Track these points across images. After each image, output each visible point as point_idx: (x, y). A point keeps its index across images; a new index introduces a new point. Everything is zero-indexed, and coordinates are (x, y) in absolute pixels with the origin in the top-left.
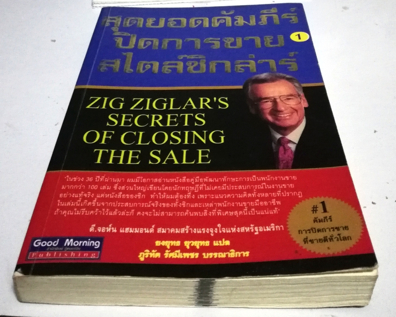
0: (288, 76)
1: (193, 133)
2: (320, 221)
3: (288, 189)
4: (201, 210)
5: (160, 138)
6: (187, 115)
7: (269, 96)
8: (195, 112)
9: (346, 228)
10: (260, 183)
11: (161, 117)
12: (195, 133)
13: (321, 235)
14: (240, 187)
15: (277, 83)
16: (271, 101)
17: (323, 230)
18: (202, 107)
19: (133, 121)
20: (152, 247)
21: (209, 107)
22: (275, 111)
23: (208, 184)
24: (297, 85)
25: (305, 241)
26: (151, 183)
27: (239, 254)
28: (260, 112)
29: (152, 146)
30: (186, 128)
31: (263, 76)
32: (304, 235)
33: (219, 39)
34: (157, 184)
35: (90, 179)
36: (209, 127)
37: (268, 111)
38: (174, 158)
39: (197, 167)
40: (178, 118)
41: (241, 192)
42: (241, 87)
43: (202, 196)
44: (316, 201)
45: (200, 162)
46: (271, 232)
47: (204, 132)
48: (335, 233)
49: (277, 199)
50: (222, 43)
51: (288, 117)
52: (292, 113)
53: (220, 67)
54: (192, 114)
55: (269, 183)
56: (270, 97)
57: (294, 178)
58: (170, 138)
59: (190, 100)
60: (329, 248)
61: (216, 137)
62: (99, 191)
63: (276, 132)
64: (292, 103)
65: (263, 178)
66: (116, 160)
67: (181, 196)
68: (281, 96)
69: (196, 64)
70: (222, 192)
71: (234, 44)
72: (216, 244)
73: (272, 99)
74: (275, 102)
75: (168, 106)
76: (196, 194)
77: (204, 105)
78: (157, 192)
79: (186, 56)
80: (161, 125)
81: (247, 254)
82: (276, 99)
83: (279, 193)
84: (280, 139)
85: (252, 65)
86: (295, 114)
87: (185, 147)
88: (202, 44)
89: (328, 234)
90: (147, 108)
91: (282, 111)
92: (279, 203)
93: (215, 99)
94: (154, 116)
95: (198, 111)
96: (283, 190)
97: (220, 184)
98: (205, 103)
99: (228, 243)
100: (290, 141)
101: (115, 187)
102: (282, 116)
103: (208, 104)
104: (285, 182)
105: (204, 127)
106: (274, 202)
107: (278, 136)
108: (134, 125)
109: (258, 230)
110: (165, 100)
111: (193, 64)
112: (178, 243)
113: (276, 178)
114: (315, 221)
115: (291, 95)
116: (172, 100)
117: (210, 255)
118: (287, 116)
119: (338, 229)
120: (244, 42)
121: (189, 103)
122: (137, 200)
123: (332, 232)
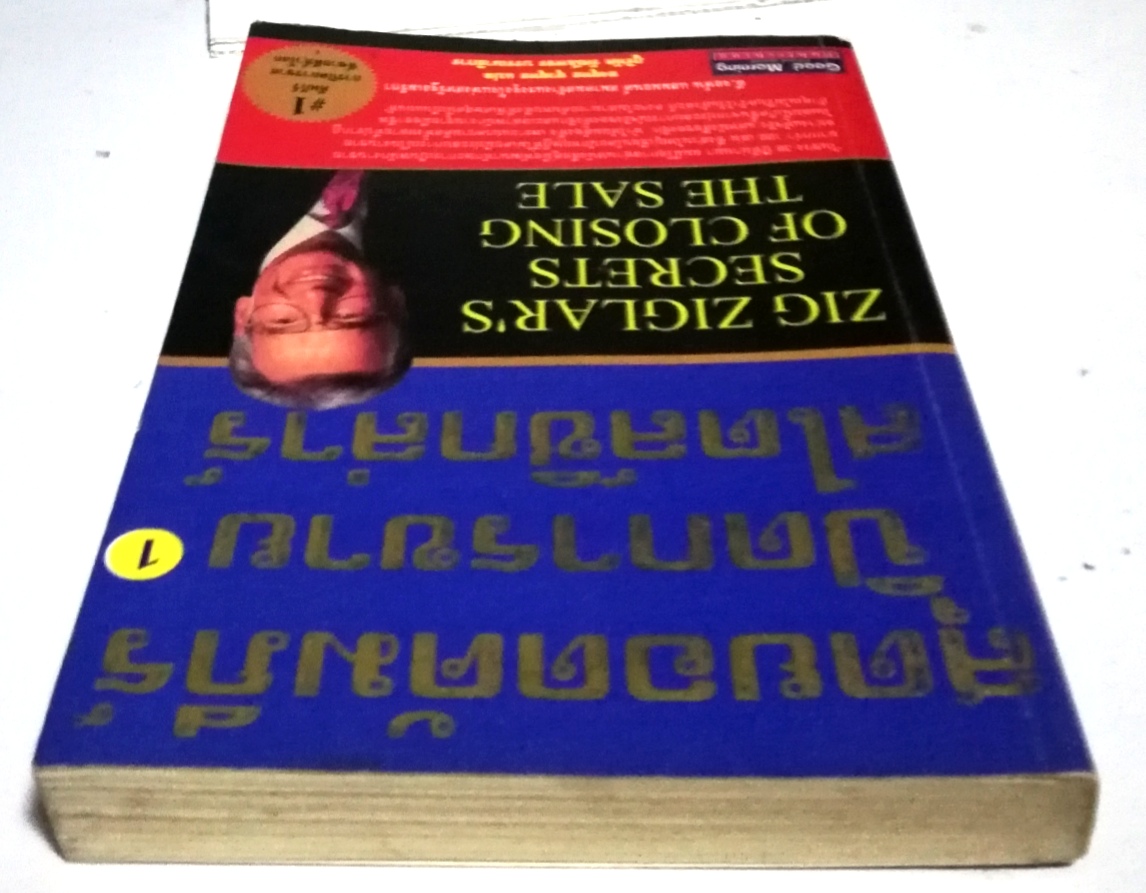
0: (257, 393)
1: (563, 241)
2: (314, 88)
3: (358, 138)
4: (536, 115)
5: (646, 232)
6: (583, 282)
7: (339, 333)
8: (560, 292)
9: (275, 71)
10: (413, 150)
11: (655, 280)
12: (557, 242)
13: (323, 69)
14: (456, 144)
15: (301, 372)
16: (338, 316)
17: (316, 75)
18: (541, 304)
19: (731, 268)
20: (623, 70)
21: (519, 304)
22: (334, 289)
23: (524, 151)
24: (242, 364)
25: (353, 66)
26: (646, 150)
27: (470, 63)
28: (378, 289)
29: (662, 215)
30: (580, 252)
31: (337, 400)
32: (353, 73)
33: (475, 563)
34: (634, 148)
35: (782, 148)
36: (521, 254)
37: (355, 290)
38: (603, 193)
39: (548, 176)
40: (604, 277)
41: (454, 138)
42: (418, 362)
43: (535, 133)
44: (309, 116)
45: (542, 187)
46: (408, 83)
47: (534, 243)
48: (298, 68)
49: (383, 126)
50: (462, 540)
51: (305, 272)
52: (289, 283)
53: (477, 435)
54: (568, 285)
55: (395, 150)
56: (337, 329)
57: (338, 155)
58: (620, 231)
59: (576, 324)
60: (318, 52)
61: (501, 233)
62: (755, 131)
63: (351, 240)
64: (280, 308)
65: (403, 156)
66: (739, 184)
67: (579, 132)
68: (305, 331)
69: (564, 447)
70: (494, 138)
71: (417, 536)
72: (510, 76)
73: (335, 323)
74: (327, 315)
75: (640, 309)
76: (548, 136)
77: (534, 308)
78: (630, 137)
79: (607, 482)
80: (651, 261)
81: (456, 62)
82: (320, 323)
83: (379, 133)
84: (344, 224)
85: (365, 439)
86: (283, 280)
87: (578, 213)
88: (545, 539)
89: (311, 69)
90: (700, 303)
91: (317, 288)
92: (383, 120)
93: (502, 328)
94: (676, 283)
95: (551, 294)
96: (368, 137)
97: (495, 150)
98: (532, 316)
99: (488, 76)
100: (321, 219)
101: (721, 141)
102: (319, 277)
103: (521, 313)
104: (358, 149)
105: (532, 254)
106: (393, 121)
107: (346, 231)
108: (724, 260)
109: (434, 87)
110: (652, 327)
111: (577, 446)
112: (577, 75)
113: (377, 155)
114: (324, 90)
115: (273, 332)
116: (632, 325)
117: (519, 64)
118: (306, 276)
119: (290, 73)
120: (375, 546)
121: (578, 316)
122: (668, 124)
123: (304, 70)
